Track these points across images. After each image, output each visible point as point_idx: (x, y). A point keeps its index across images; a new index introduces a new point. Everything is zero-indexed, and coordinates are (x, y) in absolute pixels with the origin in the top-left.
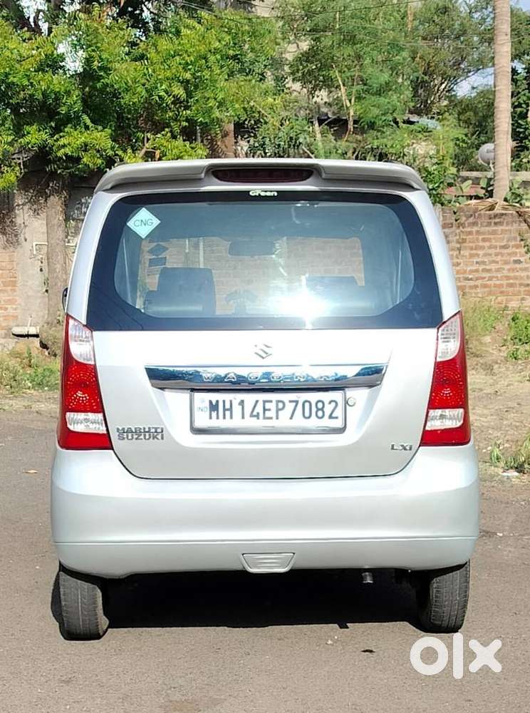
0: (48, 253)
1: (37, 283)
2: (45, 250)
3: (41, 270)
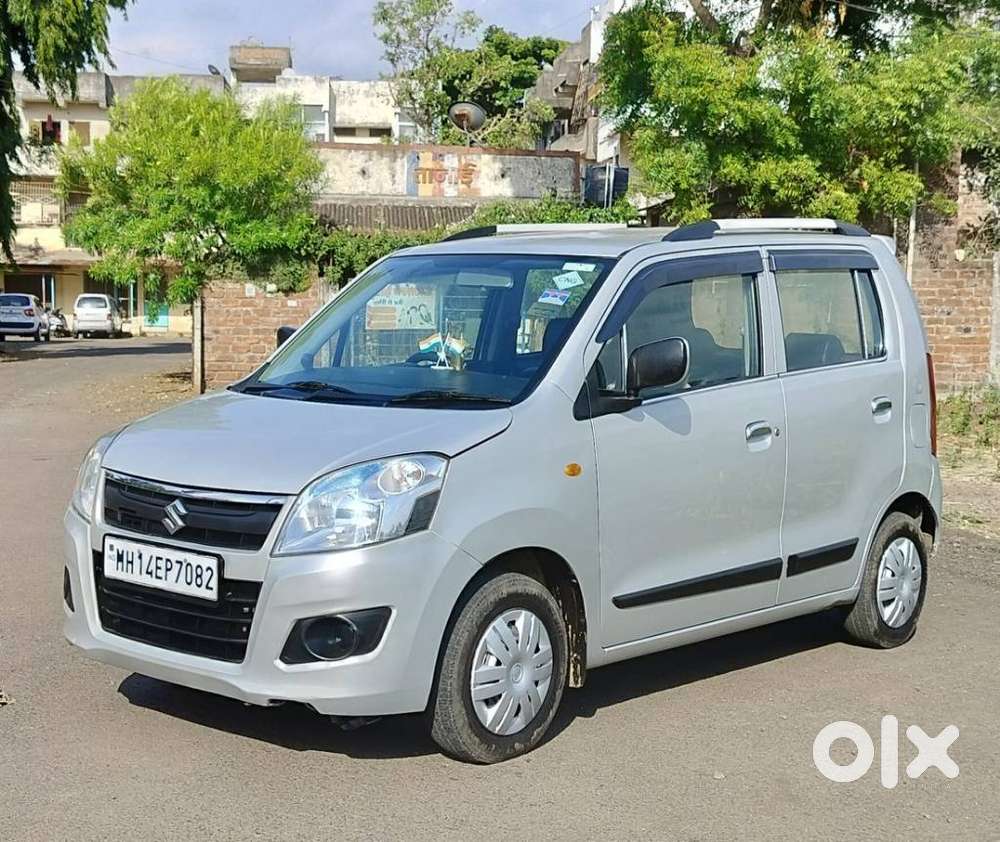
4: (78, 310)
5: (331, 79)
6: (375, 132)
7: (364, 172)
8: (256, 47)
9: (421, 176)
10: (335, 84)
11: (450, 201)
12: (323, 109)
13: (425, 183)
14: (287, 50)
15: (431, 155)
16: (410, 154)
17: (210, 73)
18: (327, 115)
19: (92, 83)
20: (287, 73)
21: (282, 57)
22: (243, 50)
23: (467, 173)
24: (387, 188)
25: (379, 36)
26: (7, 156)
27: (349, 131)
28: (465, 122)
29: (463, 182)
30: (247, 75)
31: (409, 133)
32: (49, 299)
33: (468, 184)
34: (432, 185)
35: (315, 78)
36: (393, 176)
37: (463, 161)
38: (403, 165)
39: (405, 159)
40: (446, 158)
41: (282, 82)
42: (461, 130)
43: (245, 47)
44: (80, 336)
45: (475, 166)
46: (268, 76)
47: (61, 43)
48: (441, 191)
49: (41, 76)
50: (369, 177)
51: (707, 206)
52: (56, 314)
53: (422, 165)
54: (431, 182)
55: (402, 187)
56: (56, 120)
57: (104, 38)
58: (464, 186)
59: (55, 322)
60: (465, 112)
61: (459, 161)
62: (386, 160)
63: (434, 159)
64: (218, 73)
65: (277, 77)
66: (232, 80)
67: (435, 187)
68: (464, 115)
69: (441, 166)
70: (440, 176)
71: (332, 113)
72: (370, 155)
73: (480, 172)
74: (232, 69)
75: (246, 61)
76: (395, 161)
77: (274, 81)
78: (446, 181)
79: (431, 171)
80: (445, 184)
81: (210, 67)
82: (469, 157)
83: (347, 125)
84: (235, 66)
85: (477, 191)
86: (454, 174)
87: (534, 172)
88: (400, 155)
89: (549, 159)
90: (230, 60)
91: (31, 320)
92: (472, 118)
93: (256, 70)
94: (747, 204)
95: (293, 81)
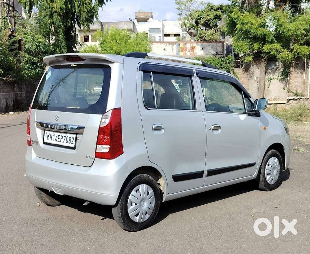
0: (259, 80)
1: (255, 89)
2: (259, 79)
3: (257, 85)
4: (95, 88)
5: (163, 21)
6: (175, 35)
7: (165, 49)
8: (142, 12)
9: (180, 50)
10: (164, 22)
11: (188, 56)
12: (161, 29)
13: (181, 51)
14: (151, 13)
15: (183, 44)
16: (177, 44)
17: (129, 20)
18: (162, 31)
19: (97, 24)
20: (151, 19)
21: (150, 15)
22: (139, 13)
23: (193, 48)
24: (171, 53)
25: (176, 8)
26: (73, 47)
27: (168, 35)
28: (192, 35)
29: (192, 51)
30: (140, 20)
31: (185, 35)
32: (87, 85)
33: (193, 51)
34: (183, 52)
35: (158, 21)
36: (173, 50)
37: (192, 45)
38: (175, 47)
39: (176, 45)
40: (187, 44)
41: (149, 22)
42: (191, 37)
43: (139, 12)
44: (95, 95)
45: (195, 46)
46: (145, 20)
47: (87, 17)
48: (186, 54)
49: (81, 25)
50: (166, 51)
51: (252, 57)
52: (89, 90)
53: (180, 46)
54: (183, 51)
55: (175, 53)
56: (87, 35)
57: (97, 15)
58: (192, 52)
59: (88, 92)
60: (192, 32)
61: (191, 45)
62: (171, 46)
63: (184, 45)
64: (131, 20)
65: (148, 21)
66: (136, 22)
67: (184, 53)
68: (192, 33)
69: (185, 47)
70: (185, 49)
71: (163, 31)
72: (166, 45)
73: (196, 48)
74: (136, 19)
75: (140, 16)
76: (173, 46)
77: (147, 22)
78: (187, 51)
79: (183, 48)
80: (187, 52)
81: (129, 19)
82: (193, 44)
83: (167, 34)
84: (137, 18)
85: (196, 53)
86: (190, 49)
87: (211, 48)
88: (175, 44)
89: (215, 44)
90: (135, 16)
91: (81, 91)
92: (194, 33)
93: (142, 19)
94: (263, 56)
95: (152, 22)
